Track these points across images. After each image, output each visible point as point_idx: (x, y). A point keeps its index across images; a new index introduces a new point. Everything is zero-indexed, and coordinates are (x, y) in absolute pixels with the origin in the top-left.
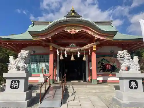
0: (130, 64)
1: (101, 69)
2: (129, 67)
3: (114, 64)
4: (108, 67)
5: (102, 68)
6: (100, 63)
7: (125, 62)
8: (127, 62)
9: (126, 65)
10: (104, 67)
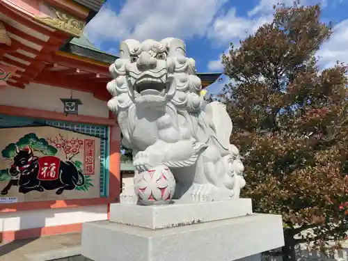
0: (198, 146)
1: (15, 178)
2: (192, 169)
3: (74, 160)
4: (48, 171)
5: (19, 175)
6: (13, 154)
7: (169, 132)
8: (184, 131)
9: (173, 159)
10: (29, 169)
